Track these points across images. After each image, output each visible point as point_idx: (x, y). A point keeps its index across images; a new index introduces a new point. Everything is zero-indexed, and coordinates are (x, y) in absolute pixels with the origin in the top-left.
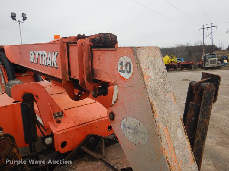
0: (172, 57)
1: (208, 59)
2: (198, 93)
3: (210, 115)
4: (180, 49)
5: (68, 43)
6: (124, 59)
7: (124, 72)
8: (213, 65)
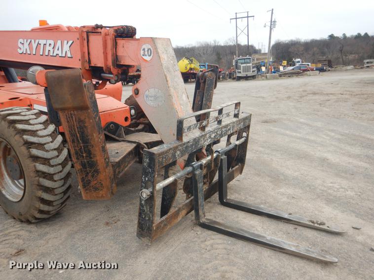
0: (192, 61)
1: (240, 64)
2: (203, 81)
3: (212, 99)
4: (204, 50)
5: (88, 32)
6: (146, 46)
7: (146, 56)
8: (247, 73)
